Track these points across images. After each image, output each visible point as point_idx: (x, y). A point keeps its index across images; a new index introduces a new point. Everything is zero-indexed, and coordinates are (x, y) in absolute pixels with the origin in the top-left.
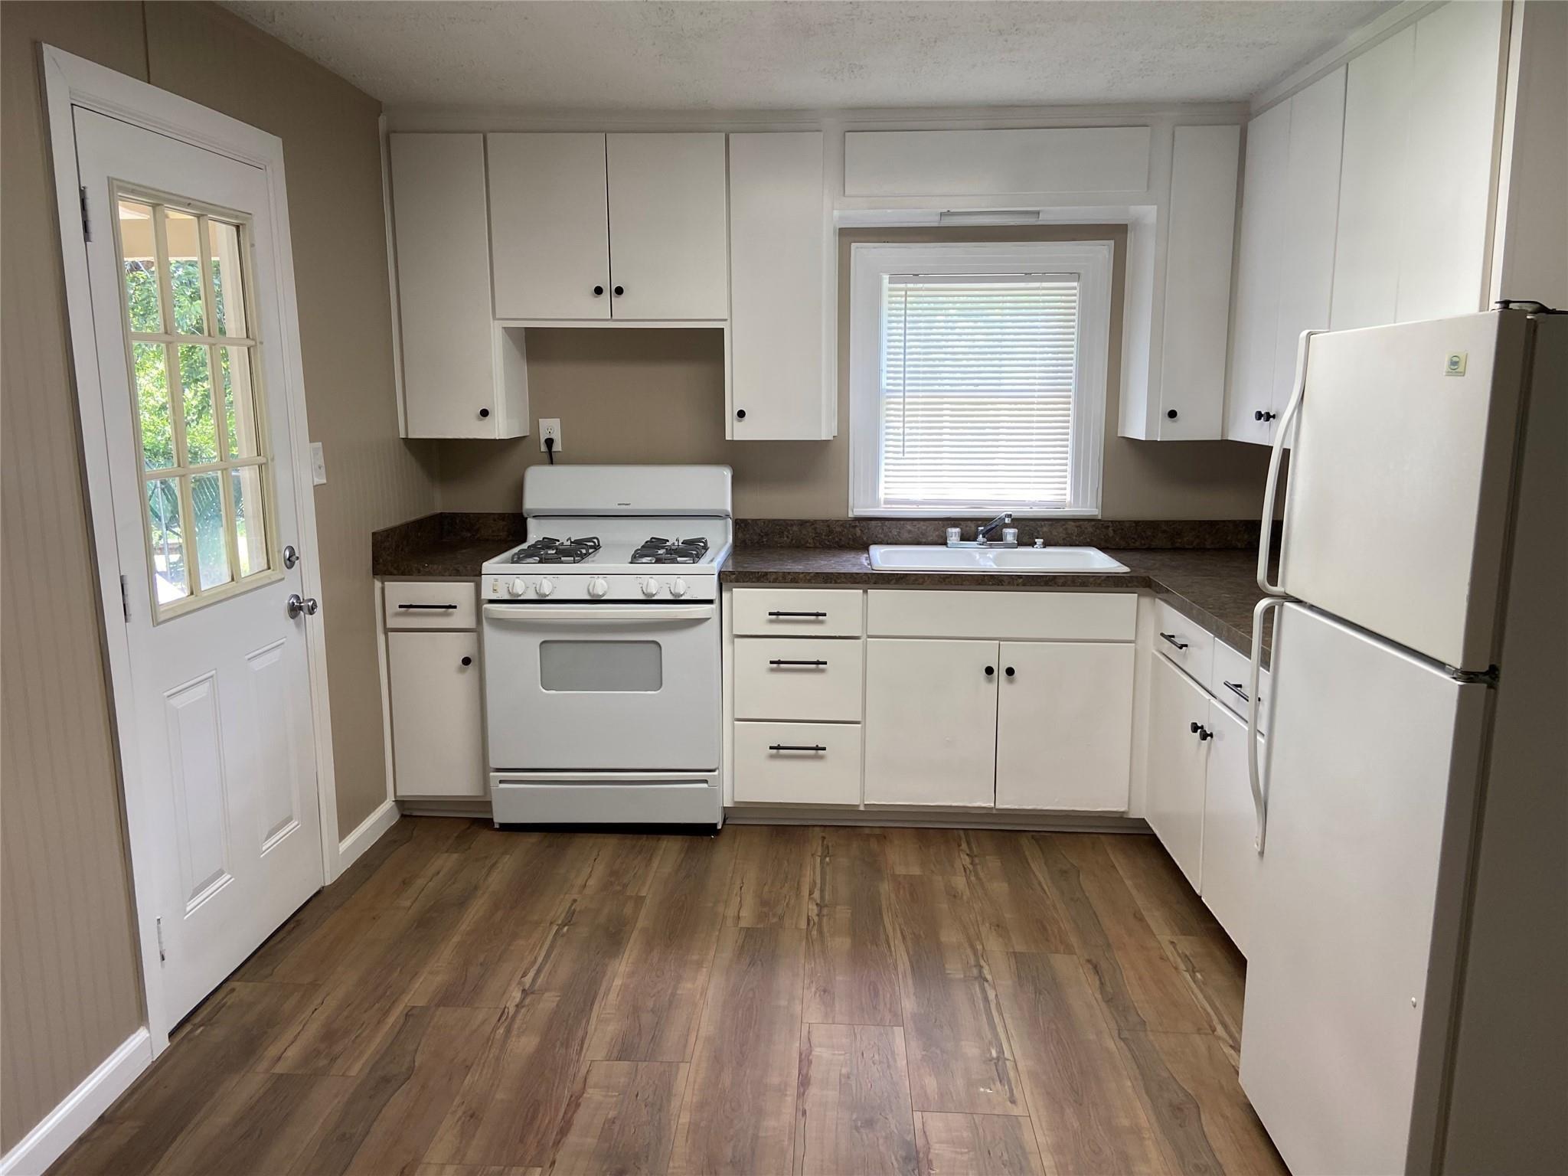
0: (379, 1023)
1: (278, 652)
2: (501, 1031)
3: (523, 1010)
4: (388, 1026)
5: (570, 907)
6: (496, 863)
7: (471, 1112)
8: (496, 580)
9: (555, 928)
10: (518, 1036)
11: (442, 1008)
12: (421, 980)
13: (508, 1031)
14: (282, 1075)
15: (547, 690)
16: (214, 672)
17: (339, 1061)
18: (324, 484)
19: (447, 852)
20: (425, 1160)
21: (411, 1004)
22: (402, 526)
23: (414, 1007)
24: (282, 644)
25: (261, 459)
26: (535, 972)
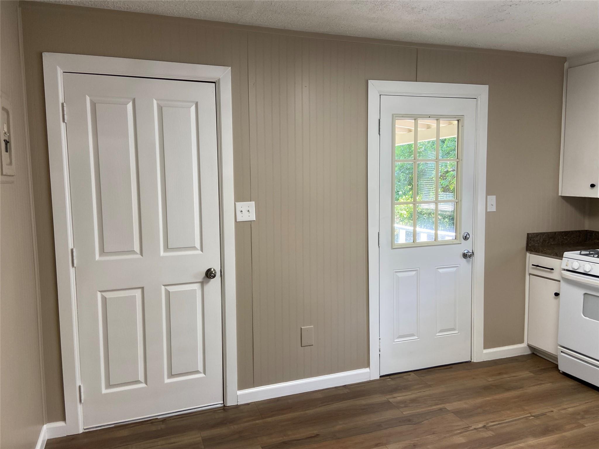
0: (430, 406)
1: (455, 269)
2: (459, 431)
3: (476, 431)
4: (432, 408)
5: (546, 412)
6: (542, 384)
7: (416, 444)
8: (568, 261)
9: (529, 415)
10: (461, 436)
11: (453, 414)
12: (459, 403)
13: (461, 433)
14: (390, 402)
15: (585, 317)
16: (418, 269)
17: (407, 408)
18: (495, 212)
19: (529, 372)
20: (387, 446)
21: (445, 407)
22: (550, 233)
23: (446, 408)
24: (458, 266)
25: (457, 201)
26: (498, 423)
